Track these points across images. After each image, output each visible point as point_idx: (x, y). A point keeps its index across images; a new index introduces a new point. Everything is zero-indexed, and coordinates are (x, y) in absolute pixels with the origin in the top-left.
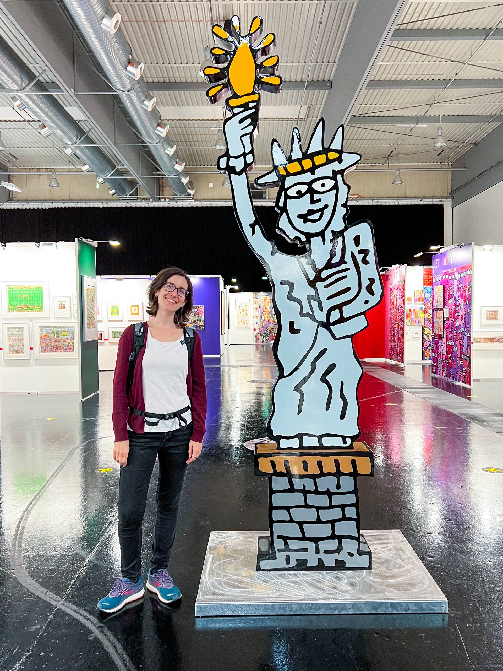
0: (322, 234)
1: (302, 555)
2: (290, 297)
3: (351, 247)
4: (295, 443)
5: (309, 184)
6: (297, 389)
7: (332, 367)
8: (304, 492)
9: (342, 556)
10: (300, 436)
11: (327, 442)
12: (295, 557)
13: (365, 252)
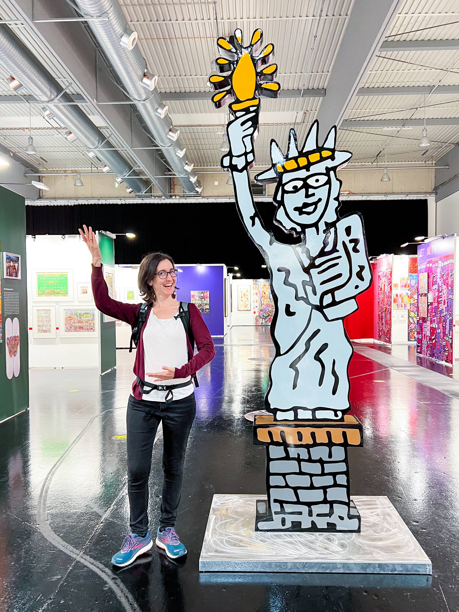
0: (316, 225)
1: (296, 518)
2: (286, 282)
3: (342, 237)
4: (290, 416)
5: (304, 180)
6: (292, 366)
7: (325, 346)
8: (299, 460)
9: (334, 519)
10: (295, 409)
11: (320, 415)
12: (290, 519)
13: (355, 241)
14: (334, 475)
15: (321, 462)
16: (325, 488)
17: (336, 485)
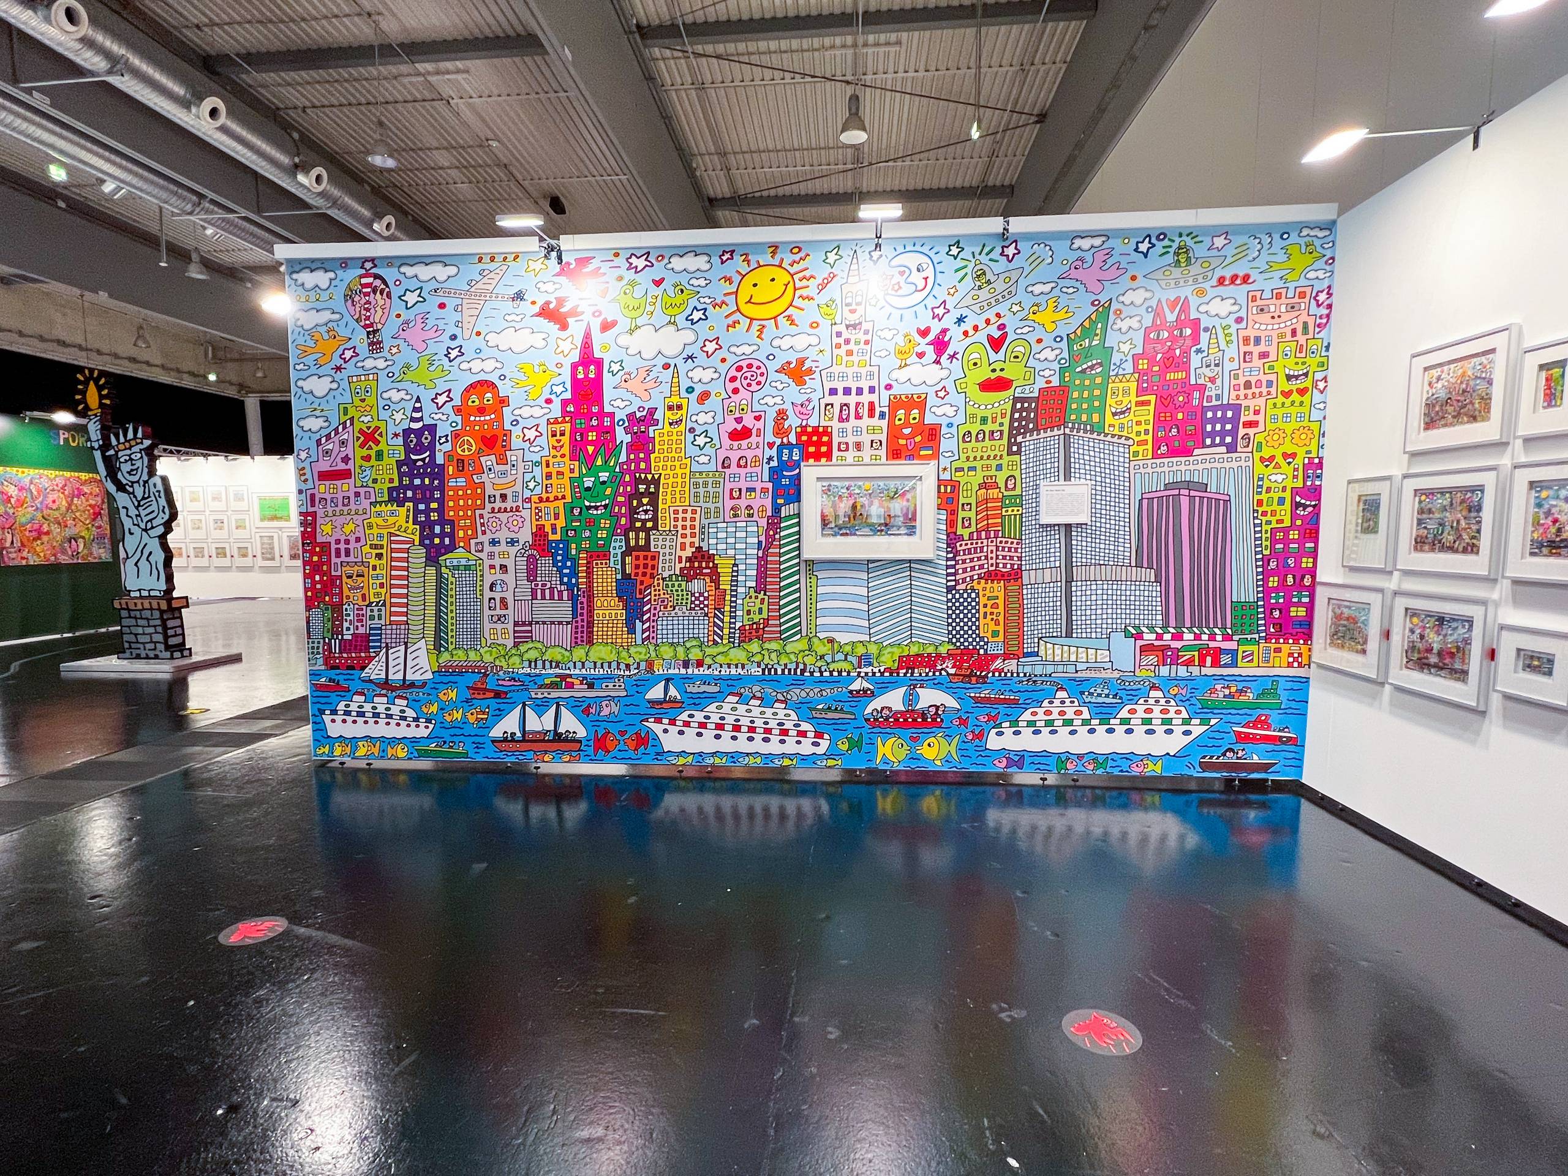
0: (138, 482)
1: (138, 651)
3: (152, 489)
4: (137, 594)
5: (129, 455)
6: (136, 564)
7: (150, 553)
8: (136, 618)
9: (157, 653)
10: (139, 590)
11: (153, 593)
12: (135, 652)
13: (159, 492)
14: (155, 626)
15: (148, 619)
16: (150, 634)
17: (156, 632)
